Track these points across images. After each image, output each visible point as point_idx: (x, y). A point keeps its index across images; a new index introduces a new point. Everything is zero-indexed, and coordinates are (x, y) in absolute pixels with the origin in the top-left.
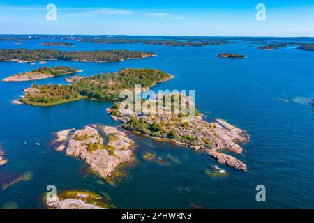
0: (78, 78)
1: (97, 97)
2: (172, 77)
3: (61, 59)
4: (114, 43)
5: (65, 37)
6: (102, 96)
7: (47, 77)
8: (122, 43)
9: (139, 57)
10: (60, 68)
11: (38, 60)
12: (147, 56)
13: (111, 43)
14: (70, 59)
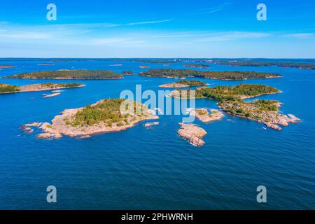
0: (204, 88)
1: (213, 97)
2: (281, 92)
3: (196, 76)
4: (248, 66)
5: (203, 60)
6: (217, 97)
7: (184, 86)
8: (256, 66)
9: (263, 77)
10: (193, 82)
11: (180, 77)
12: (271, 77)
13: (244, 66)
14: (203, 77)
